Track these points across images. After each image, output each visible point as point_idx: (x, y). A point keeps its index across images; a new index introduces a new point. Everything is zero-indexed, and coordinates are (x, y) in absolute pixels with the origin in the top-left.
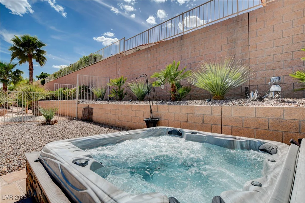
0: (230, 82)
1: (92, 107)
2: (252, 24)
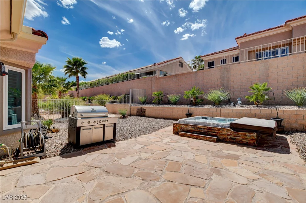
0: (222, 98)
2: (232, 71)
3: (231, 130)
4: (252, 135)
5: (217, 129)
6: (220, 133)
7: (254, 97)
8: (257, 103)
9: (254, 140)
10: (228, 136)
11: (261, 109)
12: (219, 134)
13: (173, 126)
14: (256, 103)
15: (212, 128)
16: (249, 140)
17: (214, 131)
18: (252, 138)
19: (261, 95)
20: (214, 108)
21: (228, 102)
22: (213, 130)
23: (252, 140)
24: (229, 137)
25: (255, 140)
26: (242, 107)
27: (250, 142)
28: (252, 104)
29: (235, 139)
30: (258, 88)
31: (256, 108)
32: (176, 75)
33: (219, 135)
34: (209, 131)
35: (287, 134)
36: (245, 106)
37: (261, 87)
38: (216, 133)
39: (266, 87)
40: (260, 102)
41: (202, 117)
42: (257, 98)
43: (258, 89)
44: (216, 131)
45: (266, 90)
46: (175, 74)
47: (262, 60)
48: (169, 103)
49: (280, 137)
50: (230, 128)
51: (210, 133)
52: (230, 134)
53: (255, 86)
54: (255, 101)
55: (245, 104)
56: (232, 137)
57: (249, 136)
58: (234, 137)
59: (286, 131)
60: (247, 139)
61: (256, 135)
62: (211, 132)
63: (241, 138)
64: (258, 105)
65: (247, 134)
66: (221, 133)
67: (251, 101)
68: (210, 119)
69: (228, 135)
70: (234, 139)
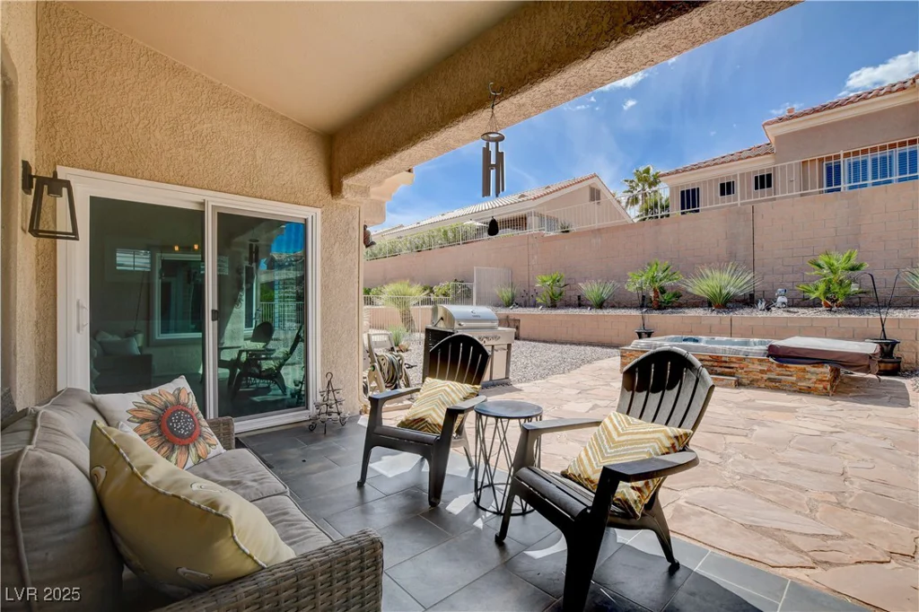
0: (733, 290)
1: (517, 318)
2: (758, 220)
3: (771, 360)
4: (821, 370)
5: (734, 360)
6: (743, 368)
7: (822, 287)
8: (829, 303)
9: (824, 381)
10: (763, 375)
11: (839, 316)
12: (740, 371)
13: (622, 356)
14: (826, 303)
15: (723, 359)
16: (815, 383)
17: (727, 365)
18: (820, 377)
19: (841, 283)
20: (714, 314)
21: (749, 301)
22: (726, 362)
23: (822, 381)
24: (765, 377)
25: (828, 381)
26: (788, 311)
27: (816, 385)
28: (815, 304)
29: (780, 381)
30: (832, 265)
31: (827, 315)
32: (599, 230)
33: (741, 373)
34: (716, 364)
35: (907, 377)
36: (796, 310)
37: (840, 261)
38: (732, 368)
39: (853, 262)
40: (837, 300)
41: (684, 337)
42: (828, 290)
43: (830, 266)
44: (732, 365)
45: (853, 269)
46: (596, 228)
47: (842, 190)
48: (581, 303)
49: (888, 381)
50: (768, 356)
51: (719, 370)
52: (768, 371)
53: (822, 260)
54: (822, 298)
55: (797, 306)
56: (772, 377)
57: (812, 373)
58: (777, 377)
59: (907, 371)
60: (809, 379)
61: (832, 370)
62: (721, 367)
63: (794, 378)
64: (831, 307)
65: (808, 368)
66: (745, 369)
67: (813, 296)
68: (707, 342)
69: (762, 372)
70: (776, 382)
